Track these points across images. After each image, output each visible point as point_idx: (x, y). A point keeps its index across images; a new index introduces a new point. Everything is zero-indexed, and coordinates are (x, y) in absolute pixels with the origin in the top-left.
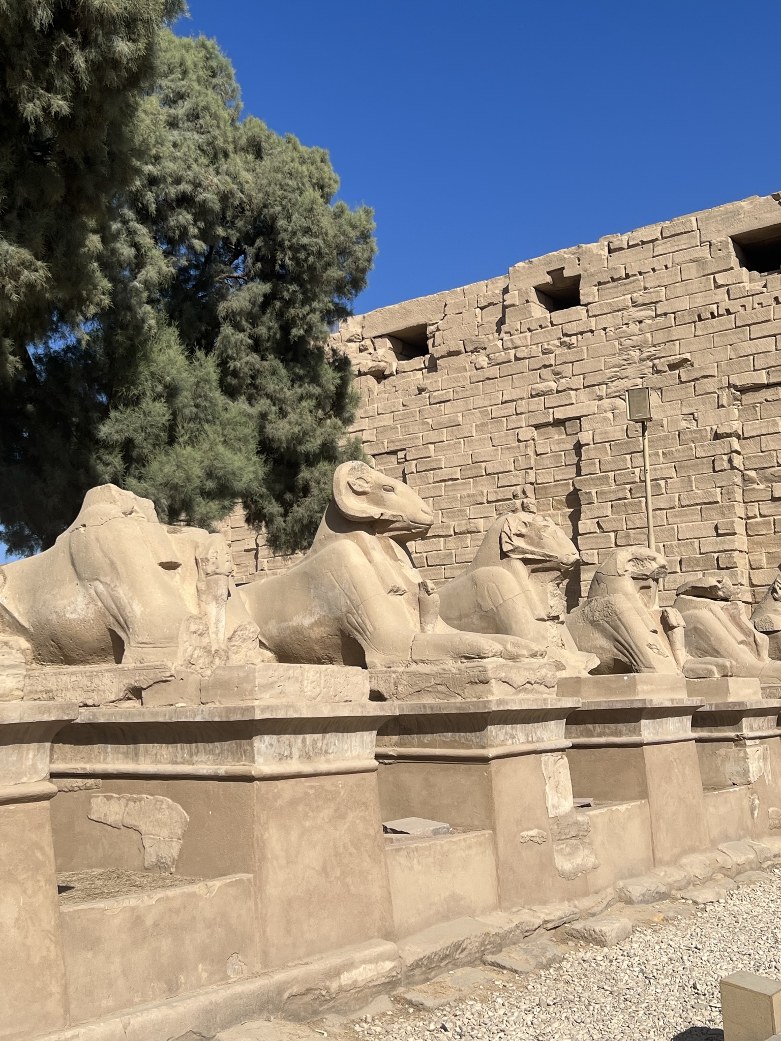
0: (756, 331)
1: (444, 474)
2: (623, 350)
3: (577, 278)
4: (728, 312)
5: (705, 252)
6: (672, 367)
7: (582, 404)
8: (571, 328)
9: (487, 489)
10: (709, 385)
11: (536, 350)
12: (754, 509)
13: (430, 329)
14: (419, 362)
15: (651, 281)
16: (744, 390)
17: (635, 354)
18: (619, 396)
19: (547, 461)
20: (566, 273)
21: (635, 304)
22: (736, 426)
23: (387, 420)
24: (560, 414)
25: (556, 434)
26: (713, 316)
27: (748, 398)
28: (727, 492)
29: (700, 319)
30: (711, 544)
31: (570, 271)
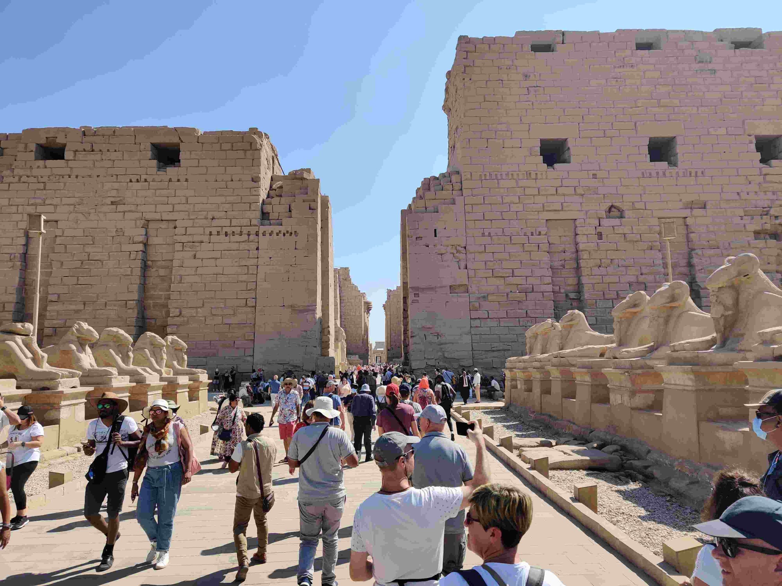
3: (64, 146)
4: (146, 181)
5: (137, 147)
6: (112, 203)
7: (59, 214)
8: (57, 171)
10: (132, 215)
12: (149, 280)
15: (106, 156)
16: (149, 221)
18: (82, 213)
20: (58, 141)
21: (96, 166)
22: (143, 239)
26: (138, 181)
29: (131, 181)
31: (60, 140)
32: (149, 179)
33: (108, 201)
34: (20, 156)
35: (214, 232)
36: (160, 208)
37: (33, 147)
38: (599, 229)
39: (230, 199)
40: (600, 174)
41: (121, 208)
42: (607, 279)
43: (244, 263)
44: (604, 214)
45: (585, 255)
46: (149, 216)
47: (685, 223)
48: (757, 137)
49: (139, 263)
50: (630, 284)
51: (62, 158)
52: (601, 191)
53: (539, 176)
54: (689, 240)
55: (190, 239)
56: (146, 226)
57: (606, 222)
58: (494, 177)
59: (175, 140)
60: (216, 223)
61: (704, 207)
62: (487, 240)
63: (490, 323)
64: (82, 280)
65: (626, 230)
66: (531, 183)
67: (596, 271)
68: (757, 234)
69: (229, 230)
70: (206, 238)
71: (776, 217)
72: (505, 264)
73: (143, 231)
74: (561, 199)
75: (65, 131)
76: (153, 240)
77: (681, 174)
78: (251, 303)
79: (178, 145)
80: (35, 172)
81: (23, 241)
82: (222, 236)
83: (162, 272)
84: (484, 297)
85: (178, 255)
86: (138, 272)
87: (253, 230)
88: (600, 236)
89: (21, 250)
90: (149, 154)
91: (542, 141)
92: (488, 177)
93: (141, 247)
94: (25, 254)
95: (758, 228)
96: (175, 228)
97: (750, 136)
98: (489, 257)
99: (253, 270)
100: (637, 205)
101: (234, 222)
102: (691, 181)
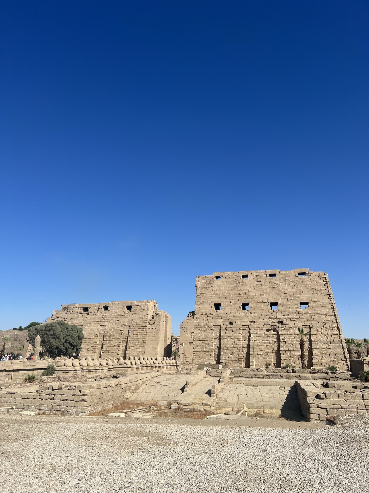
0: (127, 318)
1: (88, 330)
2: (112, 317)
5: (123, 307)
6: (117, 321)
7: (106, 323)
8: (106, 313)
9: (93, 333)
10: (121, 324)
11: (102, 315)
12: (124, 340)
13: (88, 308)
14: (86, 312)
15: (116, 309)
16: (124, 325)
17: (113, 318)
19: (101, 330)
20: (107, 306)
21: (114, 312)
22: (123, 329)
23: (81, 321)
24: (104, 324)
25: (103, 327)
27: (125, 326)
28: (121, 338)
29: (121, 315)
30: (118, 343)
32: (125, 315)
35: (138, 328)
36: (127, 322)
37: (102, 307)
38: (227, 328)
39: (142, 320)
41: (119, 322)
43: (143, 336)
44: (228, 324)
45: (222, 335)
47: (249, 327)
48: (271, 303)
51: (108, 310)
52: (228, 318)
53: (213, 314)
54: (249, 332)
55: (133, 329)
56: (123, 327)
57: (229, 326)
58: (202, 314)
59: (131, 305)
60: (138, 326)
61: (254, 323)
62: (199, 331)
63: (198, 353)
65: (233, 328)
66: (211, 316)
67: (225, 339)
69: (141, 327)
70: (136, 329)
71: (273, 326)
72: (203, 337)
74: (218, 320)
76: (125, 330)
77: (249, 313)
78: (144, 346)
79: (131, 306)
84: (197, 346)
85: (129, 334)
87: (146, 328)
88: (226, 330)
90: (126, 309)
91: (215, 304)
92: (201, 314)
93: (122, 332)
95: (268, 329)
96: (130, 327)
97: (269, 302)
98: (199, 335)
99: (145, 338)
100: (237, 322)
101: (142, 325)
102: (251, 315)
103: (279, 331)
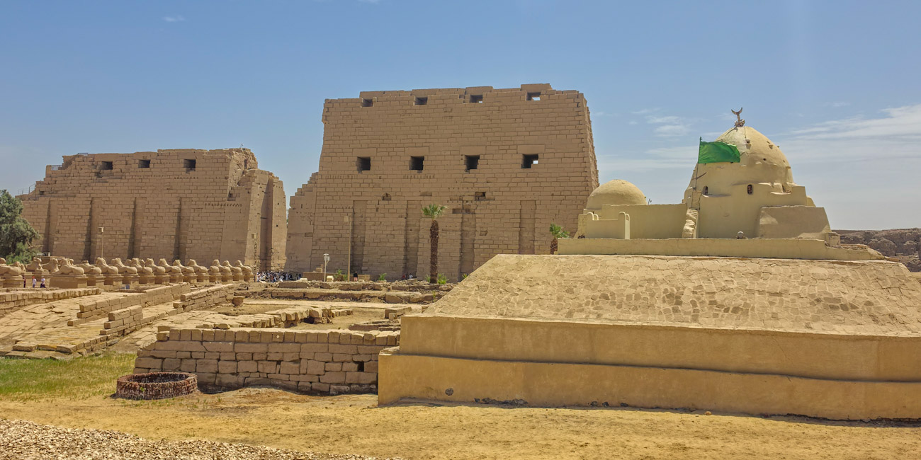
0: (186, 184)
3: (150, 160)
5: (178, 162)
8: (147, 174)
13: (113, 163)
24: (142, 195)
25: (141, 200)
26: (178, 178)
29: (175, 178)
30: (170, 233)
31: (148, 158)
32: (183, 177)
33: (166, 188)
34: (133, 166)
36: (186, 192)
37: (137, 161)
38: (378, 206)
39: (215, 187)
40: (383, 177)
41: (171, 191)
42: (377, 232)
43: (218, 219)
44: (381, 198)
45: (368, 220)
46: (181, 196)
48: (468, 156)
49: (176, 218)
50: (387, 235)
51: (149, 167)
52: (382, 186)
55: (197, 207)
56: (180, 201)
57: (382, 202)
59: (194, 156)
60: (208, 199)
61: (431, 195)
62: (324, 210)
63: (320, 252)
64: (155, 226)
65: (390, 207)
66: (350, 181)
67: (373, 228)
68: (455, 211)
69: (213, 203)
70: (203, 207)
71: (467, 201)
72: (331, 223)
73: (179, 203)
74: (362, 190)
75: (150, 153)
76: (183, 207)
77: (423, 177)
78: (220, 238)
79: (196, 160)
80: (139, 174)
81: (133, 207)
82: (211, 206)
83: (187, 222)
84: (319, 239)
85: (192, 215)
86: (176, 222)
87: (223, 203)
88: (377, 209)
89: (132, 211)
90: (183, 165)
91: (360, 158)
93: (177, 210)
94: (134, 212)
95: (455, 207)
96: (192, 201)
97: (462, 156)
98: (324, 219)
99: (222, 222)
100: (398, 194)
101: (216, 199)
102: (427, 181)
103: (476, 212)
